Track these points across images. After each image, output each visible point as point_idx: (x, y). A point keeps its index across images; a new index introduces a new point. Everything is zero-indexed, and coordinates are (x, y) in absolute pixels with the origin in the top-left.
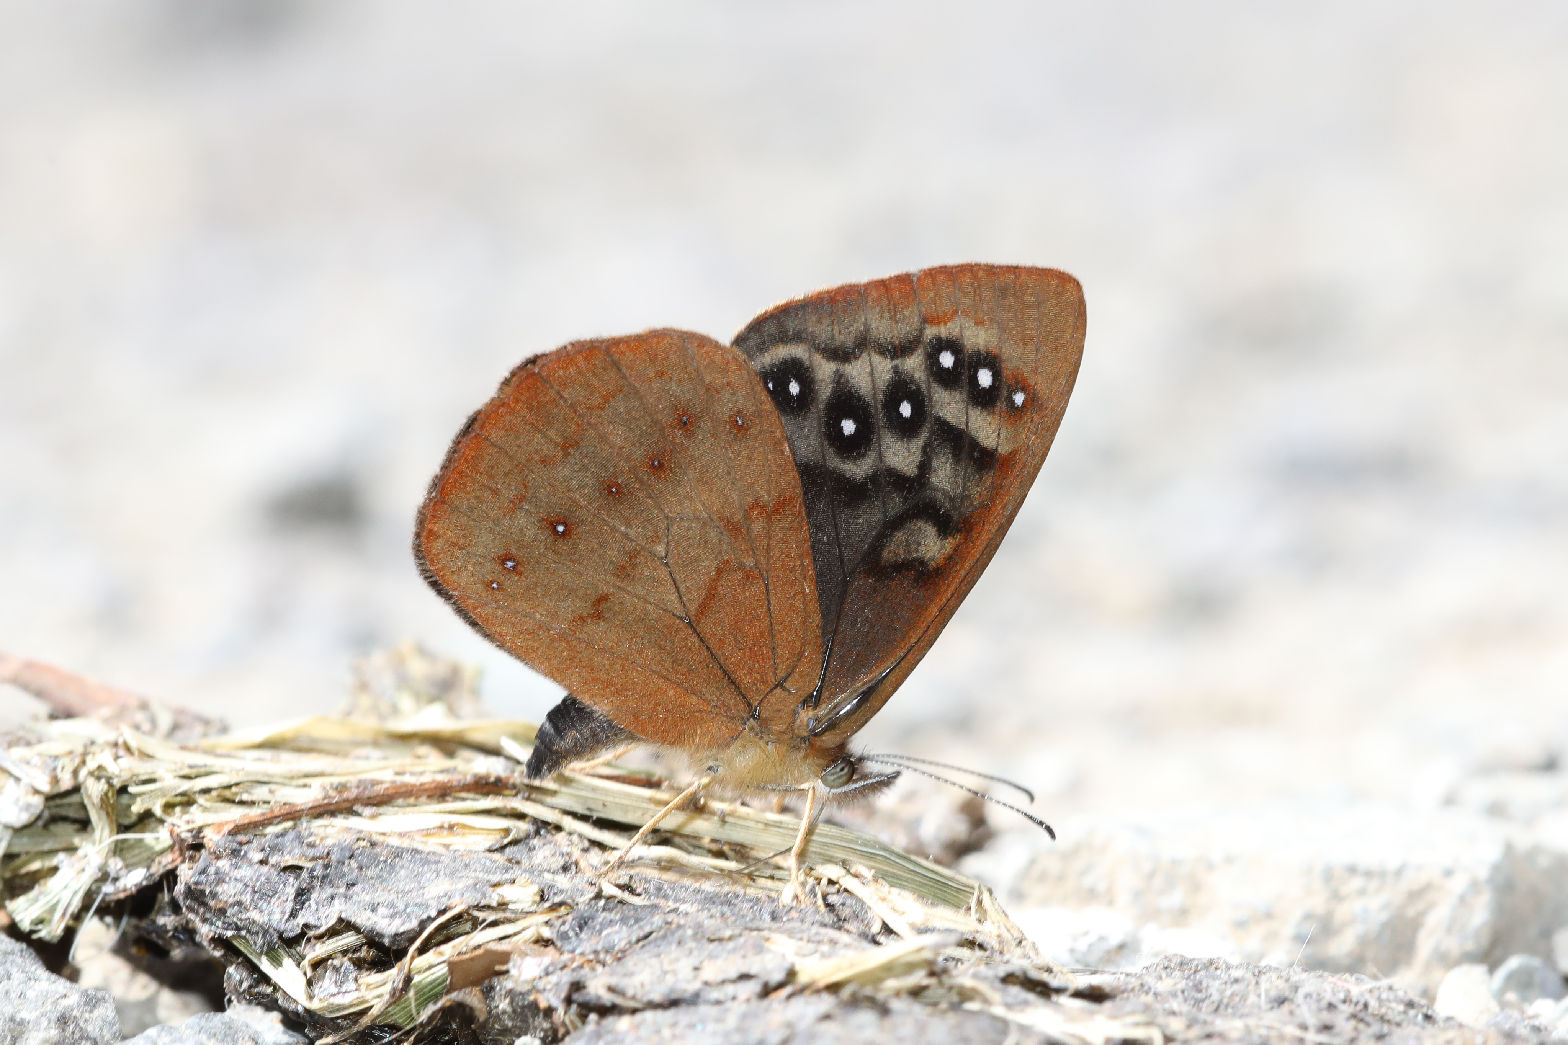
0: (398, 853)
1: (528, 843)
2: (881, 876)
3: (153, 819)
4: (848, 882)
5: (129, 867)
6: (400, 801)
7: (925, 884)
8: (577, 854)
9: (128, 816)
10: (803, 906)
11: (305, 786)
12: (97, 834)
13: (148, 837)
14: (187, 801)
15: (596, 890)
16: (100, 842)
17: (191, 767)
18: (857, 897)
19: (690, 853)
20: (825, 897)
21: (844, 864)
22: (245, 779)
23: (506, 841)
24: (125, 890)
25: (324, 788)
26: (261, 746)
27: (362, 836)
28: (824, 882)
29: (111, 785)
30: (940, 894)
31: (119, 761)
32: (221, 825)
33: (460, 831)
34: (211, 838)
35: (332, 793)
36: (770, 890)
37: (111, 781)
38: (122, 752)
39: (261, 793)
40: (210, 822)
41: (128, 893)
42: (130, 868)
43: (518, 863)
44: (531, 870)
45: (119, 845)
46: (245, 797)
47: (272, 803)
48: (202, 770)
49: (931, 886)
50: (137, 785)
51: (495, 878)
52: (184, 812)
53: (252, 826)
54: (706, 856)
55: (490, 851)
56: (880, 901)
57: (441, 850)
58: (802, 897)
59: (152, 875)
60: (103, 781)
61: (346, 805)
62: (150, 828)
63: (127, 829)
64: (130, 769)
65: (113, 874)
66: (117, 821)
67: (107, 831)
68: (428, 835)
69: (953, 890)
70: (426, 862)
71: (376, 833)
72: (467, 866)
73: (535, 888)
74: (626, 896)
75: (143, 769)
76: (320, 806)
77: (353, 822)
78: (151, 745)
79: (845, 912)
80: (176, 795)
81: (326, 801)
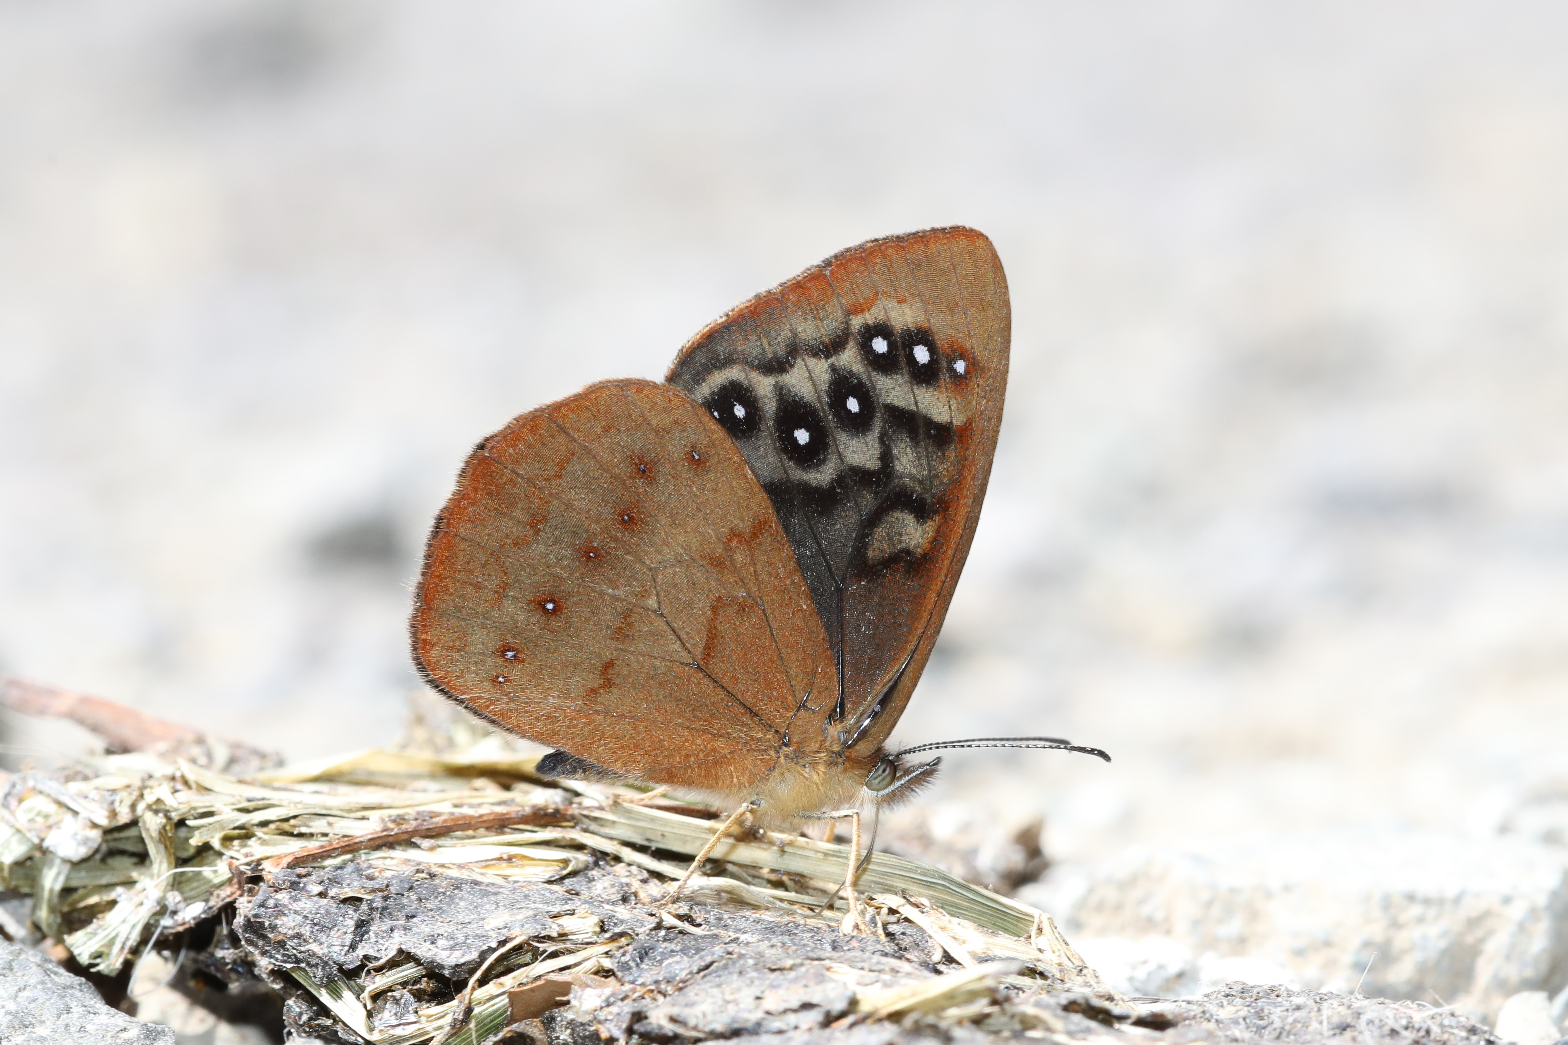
0: (457, 885)
1: (587, 874)
2: (943, 905)
3: (211, 852)
4: (908, 911)
5: (188, 900)
6: (459, 833)
7: (984, 913)
8: (636, 885)
9: (186, 850)
10: (864, 936)
11: (363, 818)
12: (155, 867)
13: (206, 871)
14: (245, 834)
15: (657, 920)
16: (159, 876)
17: (249, 800)
18: (918, 926)
19: (748, 883)
20: (885, 926)
21: (904, 894)
22: (304, 812)
23: (565, 872)
24: (184, 924)
25: (383, 820)
26: (317, 779)
27: (421, 867)
28: (885, 911)
29: (169, 818)
30: (1000, 923)
31: (177, 795)
32: (280, 857)
33: (520, 862)
34: (271, 871)
35: (391, 825)
36: (830, 919)
37: (169, 814)
38: (179, 786)
39: (318, 826)
40: (268, 854)
41: (187, 926)
42: (189, 902)
43: (577, 894)
44: (590, 901)
45: (178, 878)
46: (304, 830)
47: (331, 835)
48: (261, 803)
49: (991, 915)
50: (195, 818)
51: (556, 909)
52: (243, 846)
53: (311, 858)
54: (765, 887)
55: (549, 882)
56: (940, 931)
57: (500, 881)
58: (862, 927)
59: (210, 908)
60: (161, 815)
61: (405, 837)
62: (209, 861)
63: (183, 862)
64: (187, 802)
65: (171, 907)
66: (175, 854)
67: (165, 865)
68: (487, 867)
69: (1012, 919)
70: (486, 894)
71: (436, 864)
72: (526, 896)
73: (595, 919)
74: (686, 926)
75: (201, 802)
76: (379, 838)
77: (412, 854)
78: (209, 778)
79: (906, 942)
80: (235, 828)
81: (385, 833)
